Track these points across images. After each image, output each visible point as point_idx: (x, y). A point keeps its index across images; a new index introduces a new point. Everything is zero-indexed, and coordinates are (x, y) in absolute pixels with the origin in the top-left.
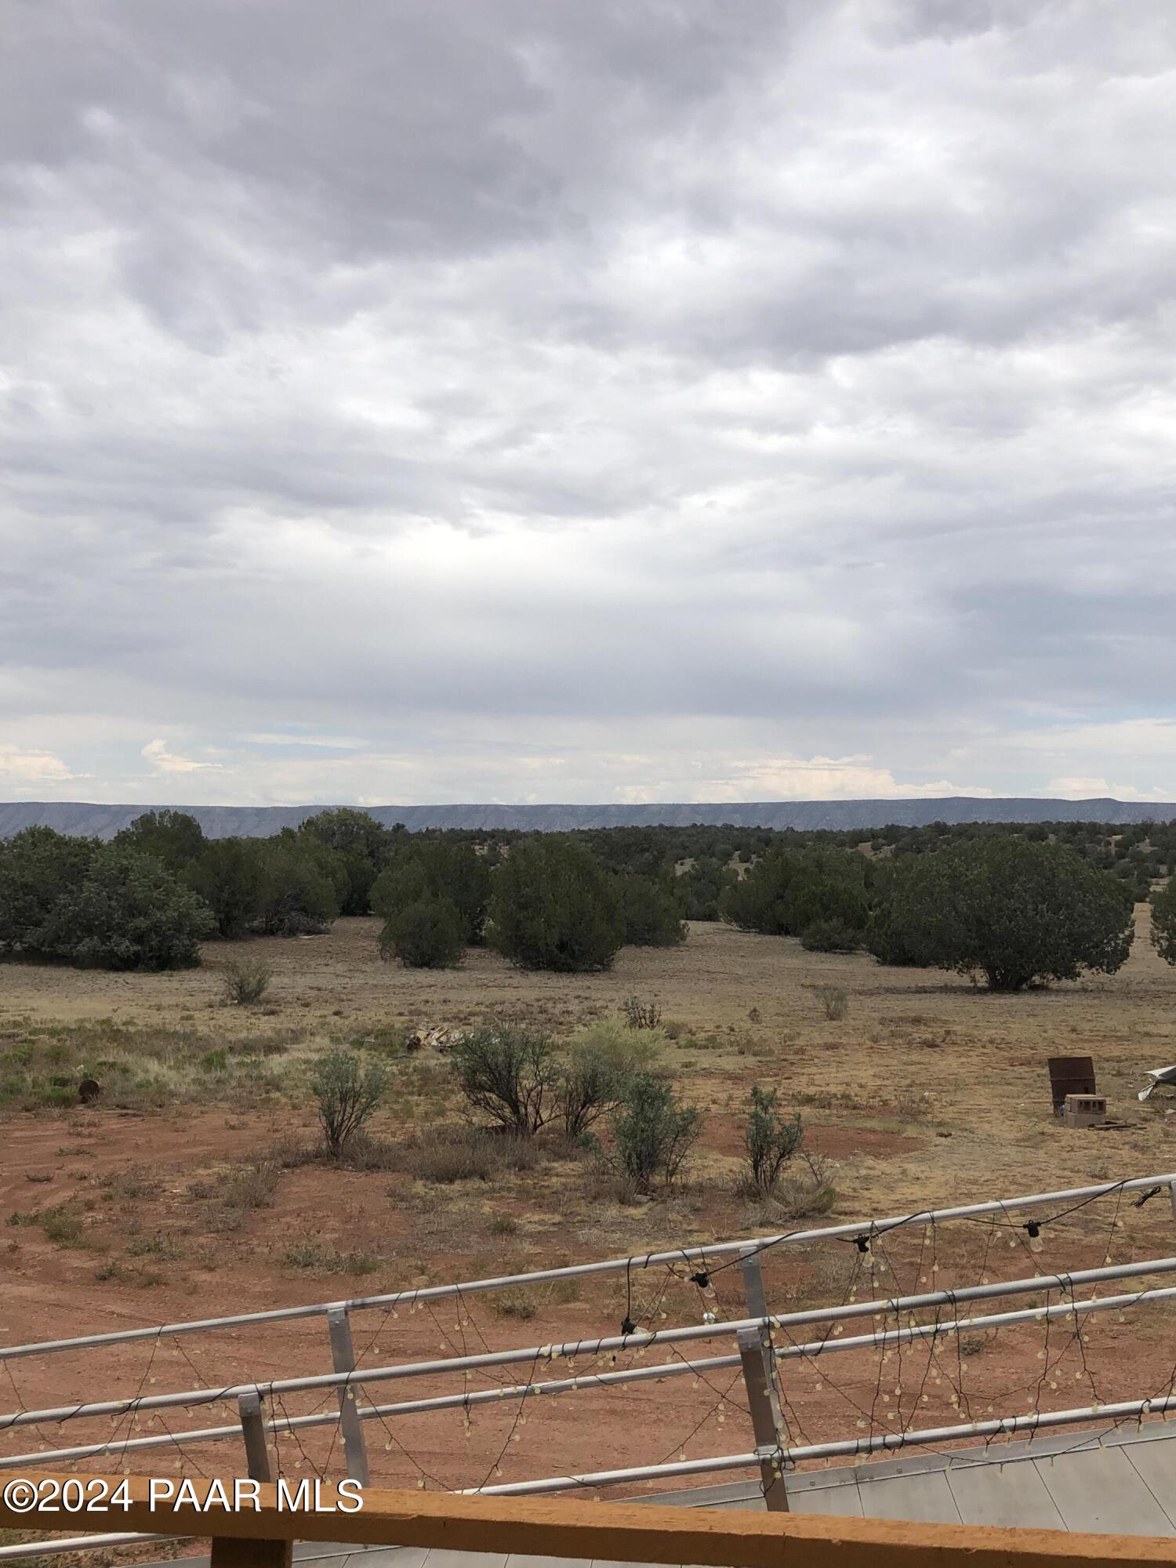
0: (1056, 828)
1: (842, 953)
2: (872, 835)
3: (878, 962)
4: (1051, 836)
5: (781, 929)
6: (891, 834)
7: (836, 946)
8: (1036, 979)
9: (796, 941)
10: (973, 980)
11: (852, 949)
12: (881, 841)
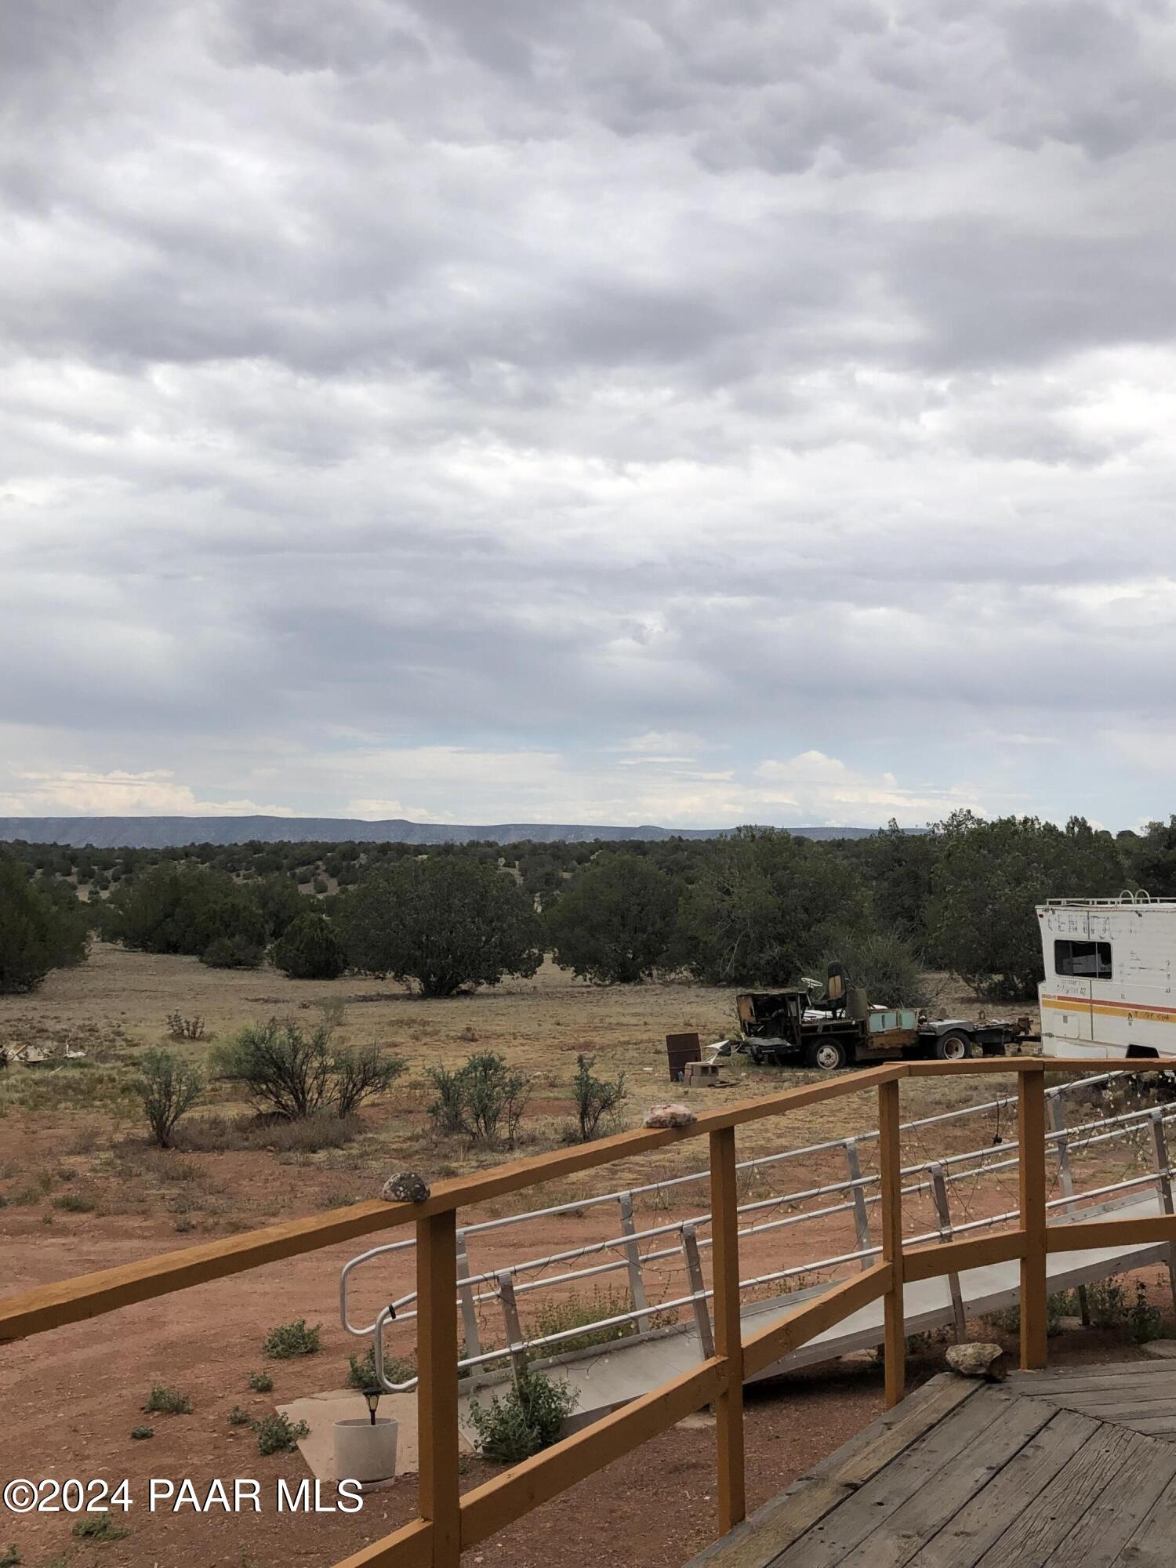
0: (365, 847)
1: (245, 969)
2: (186, 853)
3: (287, 976)
4: (362, 855)
5: (172, 947)
6: (205, 852)
7: (239, 963)
8: (464, 987)
9: (194, 958)
10: (409, 988)
11: (252, 965)
12: (194, 859)
